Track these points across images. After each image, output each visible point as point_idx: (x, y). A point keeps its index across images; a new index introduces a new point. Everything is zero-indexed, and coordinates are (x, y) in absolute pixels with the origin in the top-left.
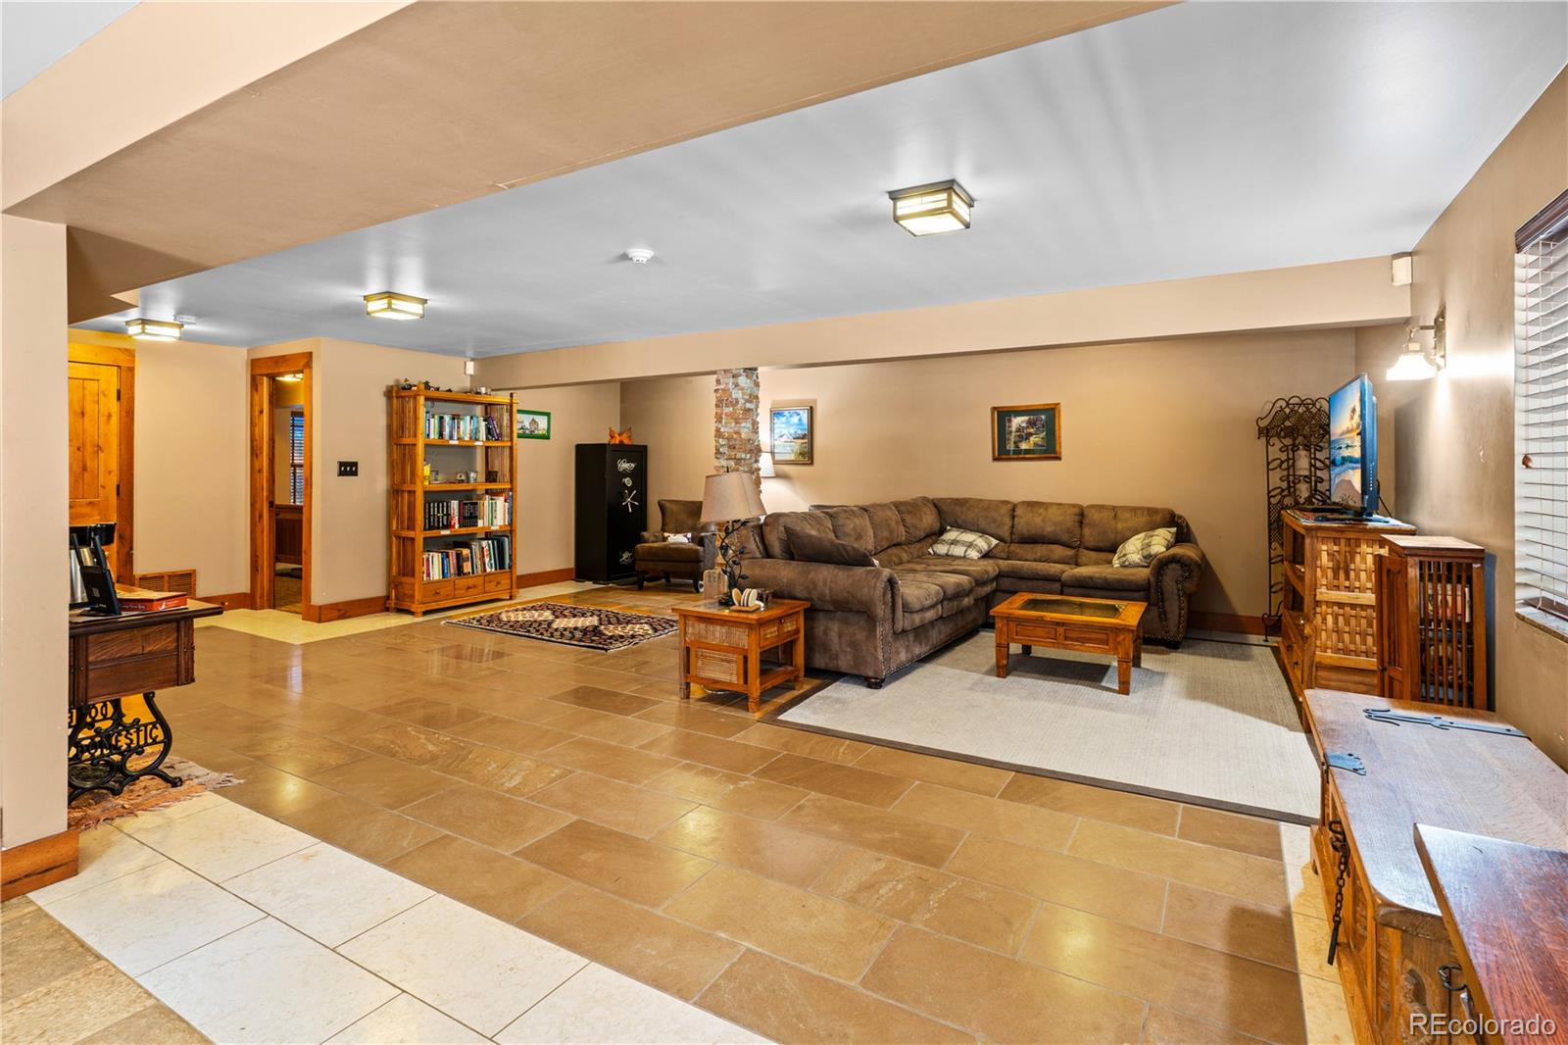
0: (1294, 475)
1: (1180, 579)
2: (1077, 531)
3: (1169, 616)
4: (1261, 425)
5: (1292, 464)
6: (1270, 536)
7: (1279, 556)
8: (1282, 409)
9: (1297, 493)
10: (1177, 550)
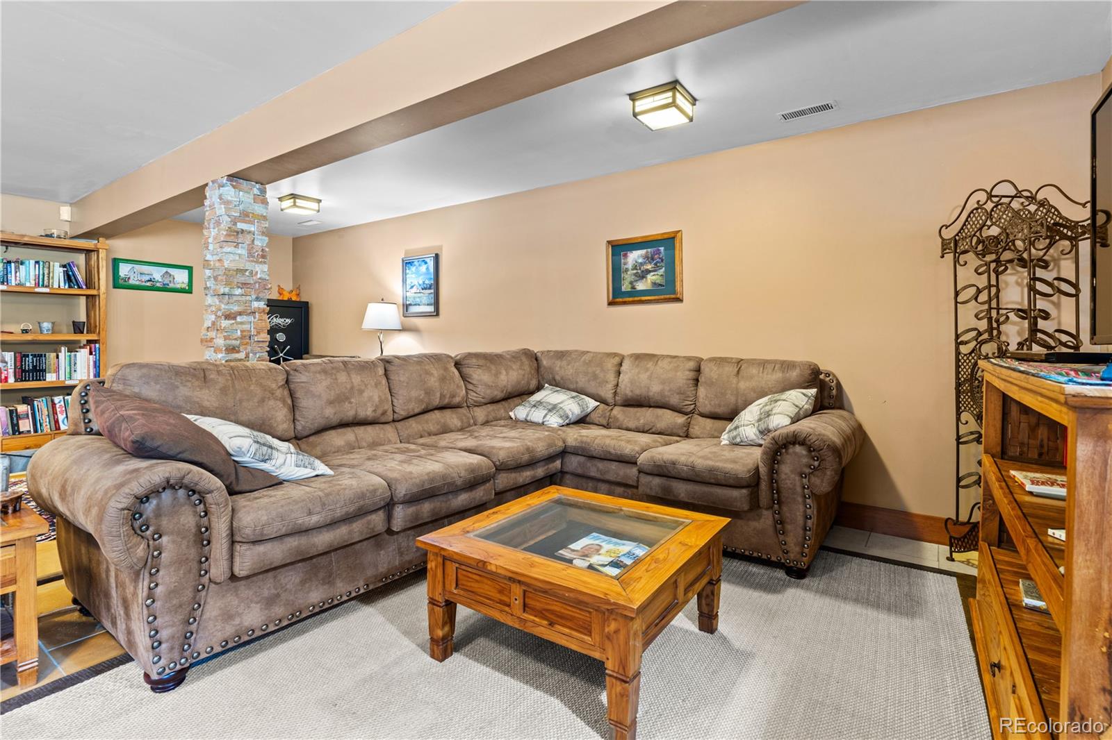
0: (998, 309)
1: (807, 471)
2: (690, 392)
3: (789, 527)
4: (945, 237)
5: (994, 290)
6: (958, 402)
7: (972, 433)
8: (980, 206)
9: (1003, 338)
10: (806, 425)
